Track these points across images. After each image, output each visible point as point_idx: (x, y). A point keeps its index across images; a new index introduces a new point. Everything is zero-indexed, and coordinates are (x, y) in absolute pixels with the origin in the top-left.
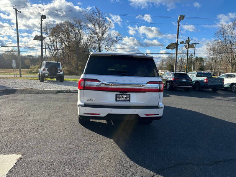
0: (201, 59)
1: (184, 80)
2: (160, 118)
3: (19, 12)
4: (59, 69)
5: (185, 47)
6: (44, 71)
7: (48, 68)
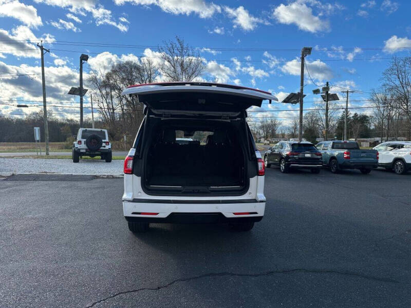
0: (364, 119)
1: (308, 155)
2: (260, 218)
3: (47, 51)
4: (103, 141)
5: (323, 98)
6: (80, 145)
7: (85, 140)
